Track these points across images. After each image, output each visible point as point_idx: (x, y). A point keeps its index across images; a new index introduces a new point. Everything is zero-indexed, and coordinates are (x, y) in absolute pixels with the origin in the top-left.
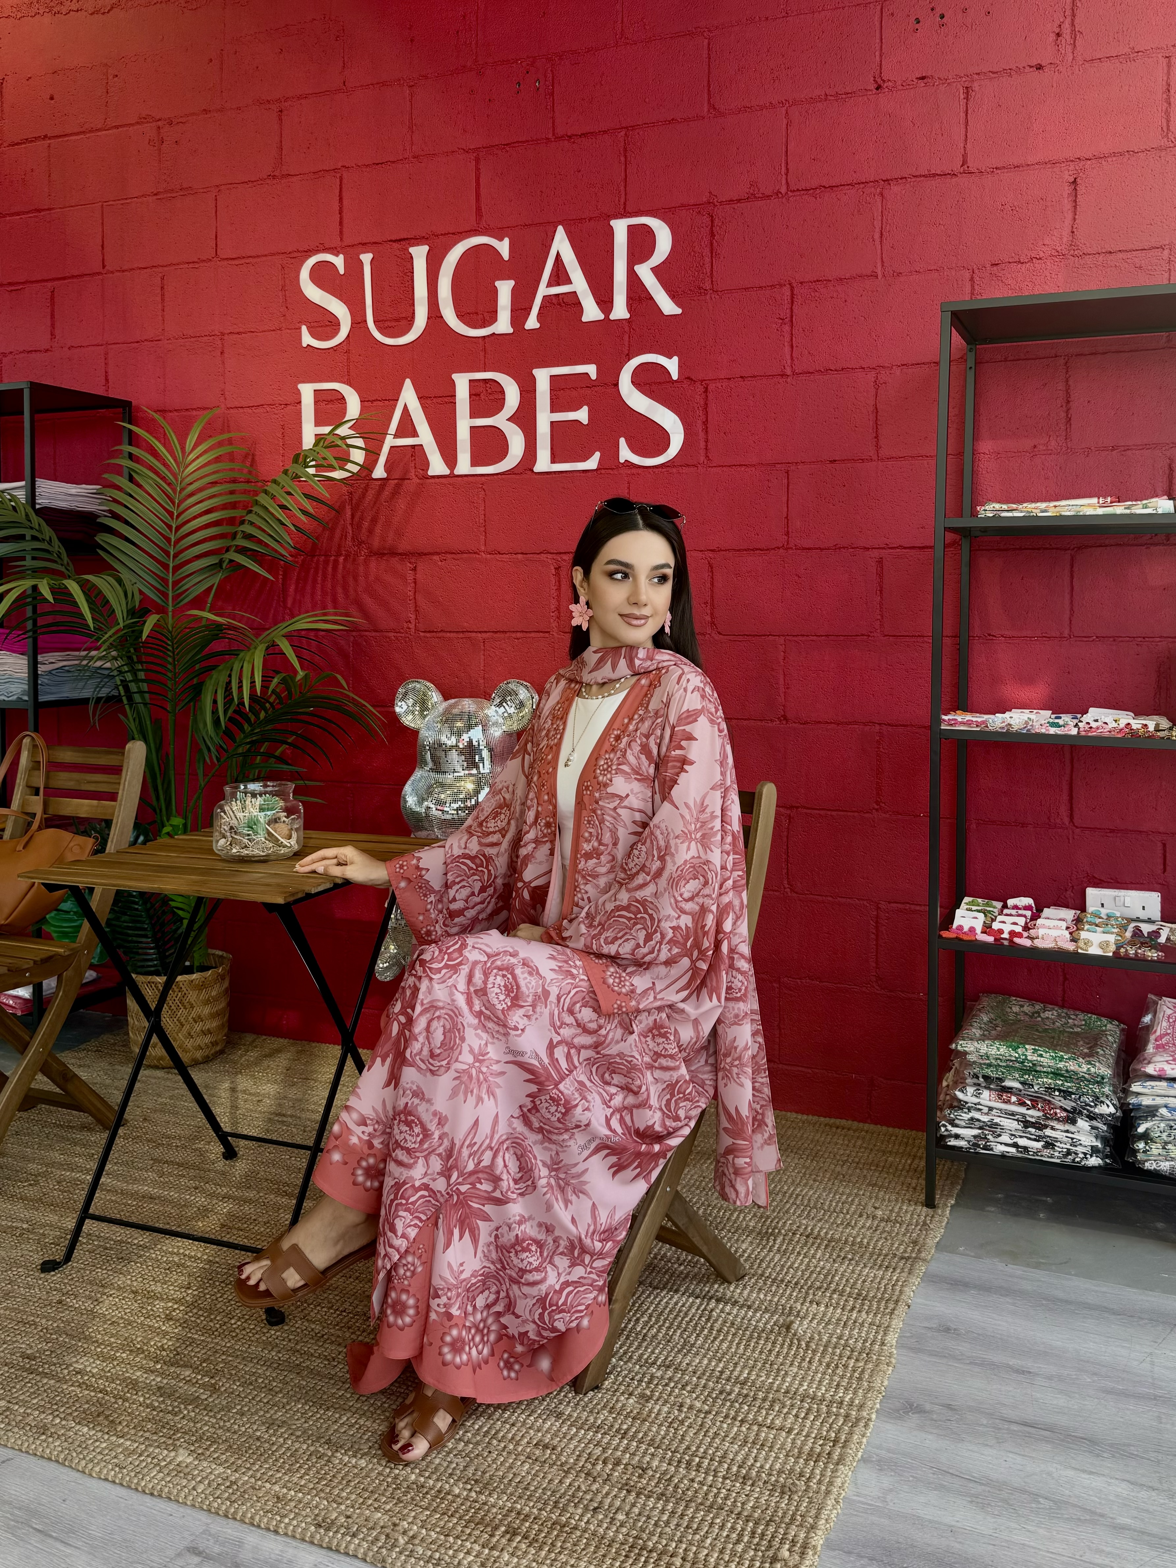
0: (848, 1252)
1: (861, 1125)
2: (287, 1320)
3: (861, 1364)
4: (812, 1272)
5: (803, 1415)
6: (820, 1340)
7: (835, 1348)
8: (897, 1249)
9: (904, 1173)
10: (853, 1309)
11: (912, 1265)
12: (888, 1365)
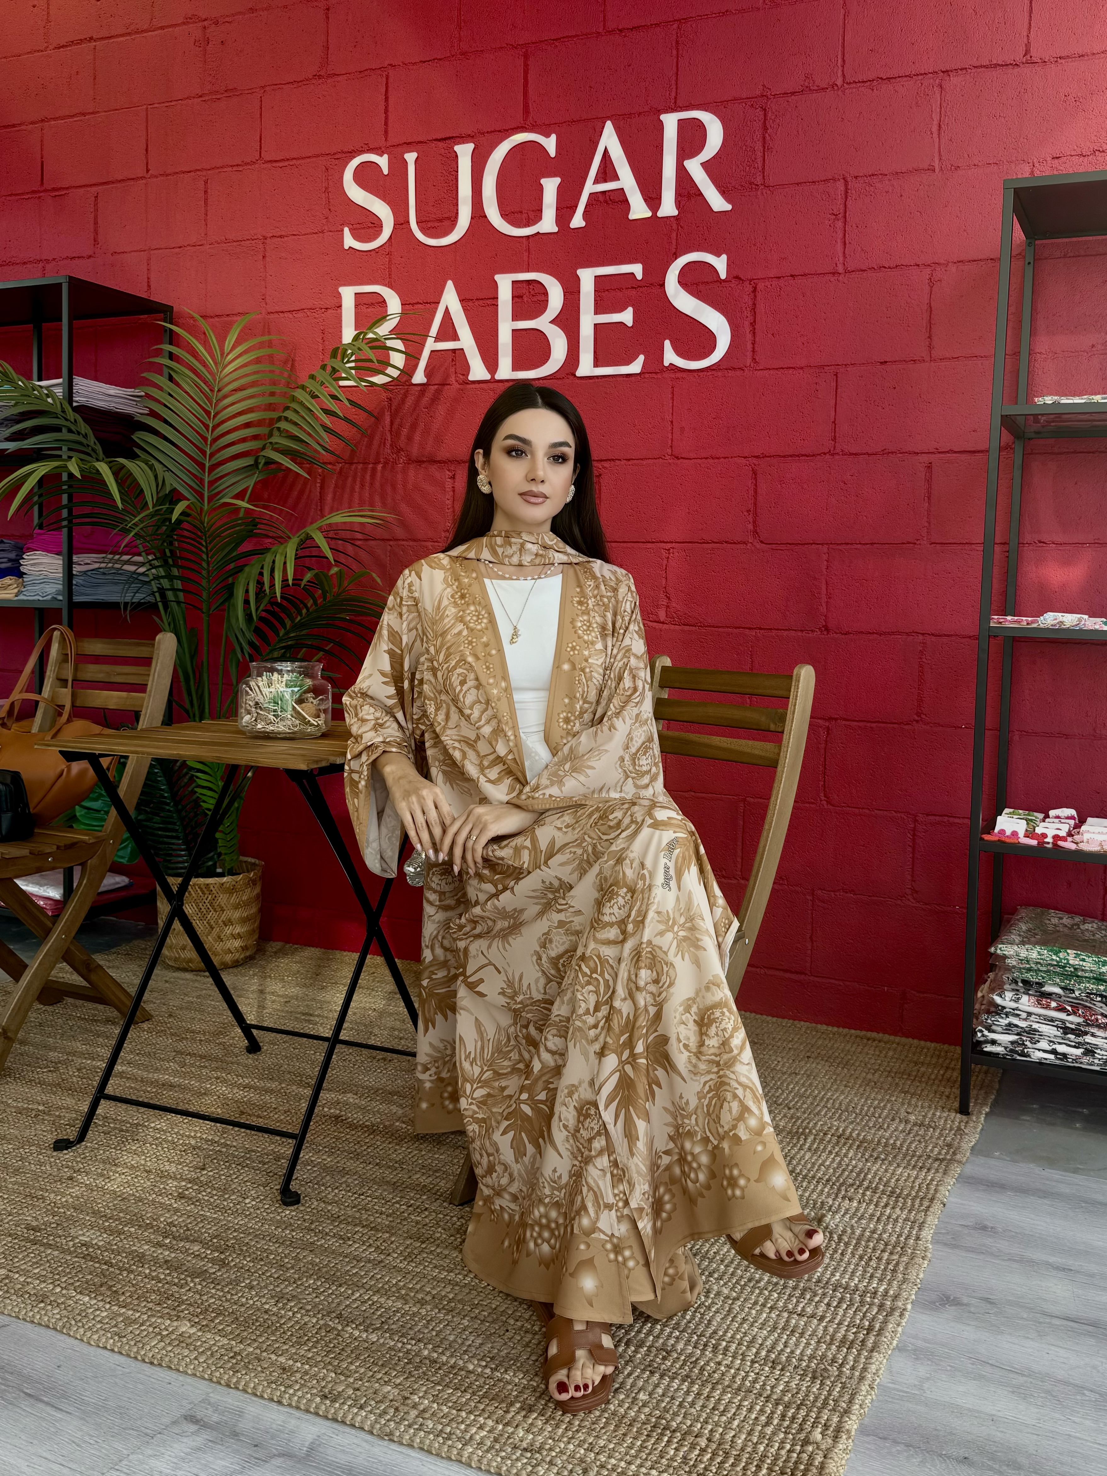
0: (881, 1153)
1: (892, 1038)
2: (303, 1201)
3: (896, 1257)
4: (844, 1170)
5: (835, 1304)
6: (853, 1233)
7: (868, 1241)
8: (932, 1151)
9: (937, 1082)
10: (886, 1205)
11: (947, 1166)
12: (923, 1258)
